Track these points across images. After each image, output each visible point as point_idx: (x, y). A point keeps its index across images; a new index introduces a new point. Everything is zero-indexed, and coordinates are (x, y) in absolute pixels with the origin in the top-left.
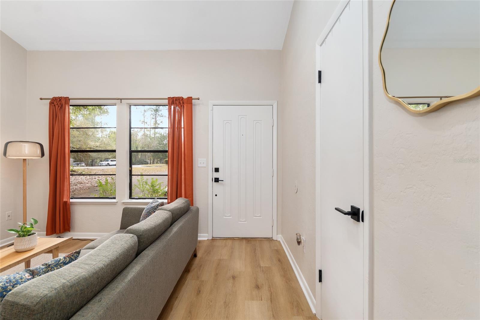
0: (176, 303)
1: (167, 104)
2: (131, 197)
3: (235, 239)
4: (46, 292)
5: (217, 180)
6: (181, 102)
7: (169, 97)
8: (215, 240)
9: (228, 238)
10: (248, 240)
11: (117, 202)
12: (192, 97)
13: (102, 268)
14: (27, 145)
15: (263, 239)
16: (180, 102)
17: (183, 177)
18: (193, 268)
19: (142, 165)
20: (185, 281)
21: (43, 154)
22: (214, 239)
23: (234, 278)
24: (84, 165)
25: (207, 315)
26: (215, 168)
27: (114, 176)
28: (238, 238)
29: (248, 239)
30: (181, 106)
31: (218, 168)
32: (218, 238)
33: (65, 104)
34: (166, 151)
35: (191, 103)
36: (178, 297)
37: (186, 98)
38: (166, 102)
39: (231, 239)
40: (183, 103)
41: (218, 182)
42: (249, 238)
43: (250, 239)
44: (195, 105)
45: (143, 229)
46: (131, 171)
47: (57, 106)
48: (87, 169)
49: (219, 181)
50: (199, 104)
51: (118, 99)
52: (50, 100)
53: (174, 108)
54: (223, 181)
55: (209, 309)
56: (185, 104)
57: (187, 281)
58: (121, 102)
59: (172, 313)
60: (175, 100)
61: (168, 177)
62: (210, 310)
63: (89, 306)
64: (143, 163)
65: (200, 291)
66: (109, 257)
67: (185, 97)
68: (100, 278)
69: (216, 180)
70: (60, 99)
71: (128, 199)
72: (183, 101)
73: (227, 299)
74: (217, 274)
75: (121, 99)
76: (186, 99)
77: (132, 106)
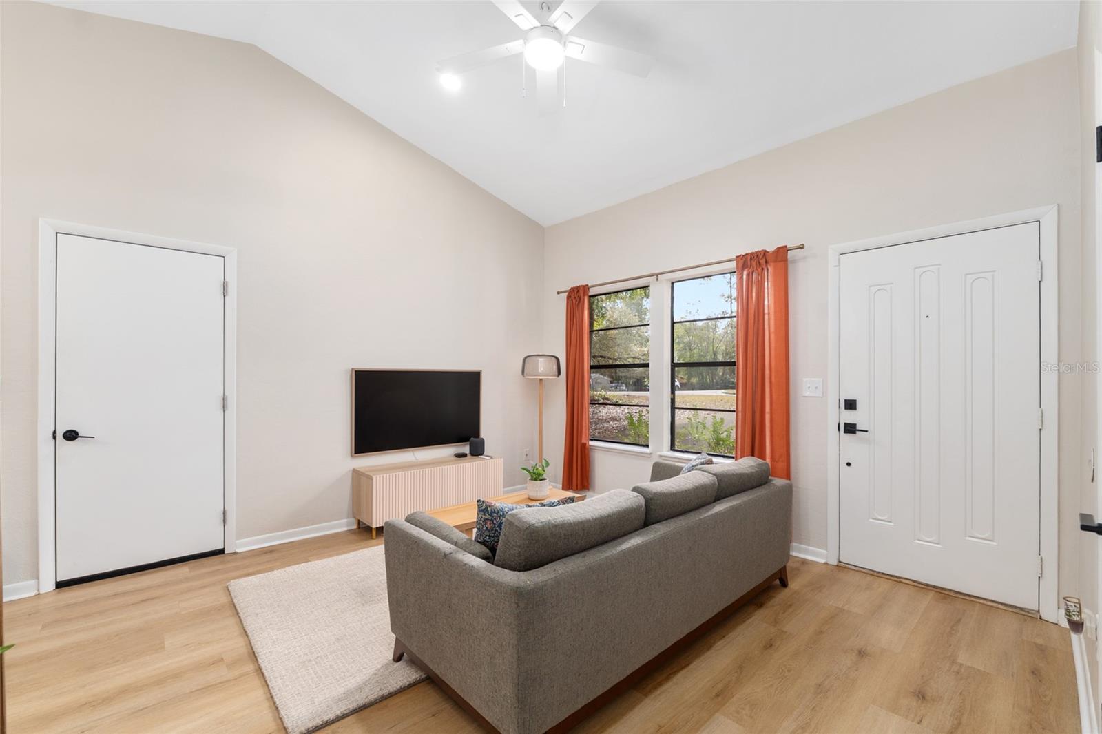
0: (720, 644)
1: (735, 270)
2: (672, 448)
3: (902, 580)
4: (533, 522)
5: (851, 429)
6: (761, 261)
7: (739, 254)
8: (846, 570)
9: (883, 574)
10: (943, 594)
11: (651, 454)
12: (786, 246)
13: (590, 521)
14: (541, 360)
15: (1000, 606)
16: (759, 263)
17: (767, 417)
18: (771, 603)
19: (723, 391)
20: (748, 619)
21: (559, 373)
22: (841, 567)
23: (862, 653)
24: (624, 388)
25: (772, 685)
26: (845, 400)
27: (644, 409)
28: (914, 581)
29: (946, 592)
30: (763, 269)
31: (855, 401)
32: (853, 567)
33: (584, 295)
34: (733, 364)
35: (785, 260)
36: (727, 636)
37: (773, 250)
38: (733, 265)
39: (892, 578)
40: (766, 262)
41: (855, 433)
42: (950, 590)
43: (950, 593)
44: (794, 261)
45: (654, 491)
46: (673, 401)
47: (574, 301)
48: (628, 395)
49: (857, 432)
50: (805, 258)
51: (652, 275)
52: (567, 293)
53: (748, 275)
54: (867, 431)
55: (780, 679)
56: (772, 264)
57: (750, 620)
58: (657, 279)
59: (708, 654)
60: (749, 259)
61: (737, 414)
62: (780, 682)
63: (573, 557)
64: (727, 386)
65: (771, 646)
66: (600, 511)
67: (771, 248)
68: (586, 532)
69: (849, 428)
70: (578, 288)
71: (668, 451)
72: (766, 260)
73: (826, 683)
74: (821, 632)
75: (657, 275)
76: (774, 252)
77: (675, 284)
